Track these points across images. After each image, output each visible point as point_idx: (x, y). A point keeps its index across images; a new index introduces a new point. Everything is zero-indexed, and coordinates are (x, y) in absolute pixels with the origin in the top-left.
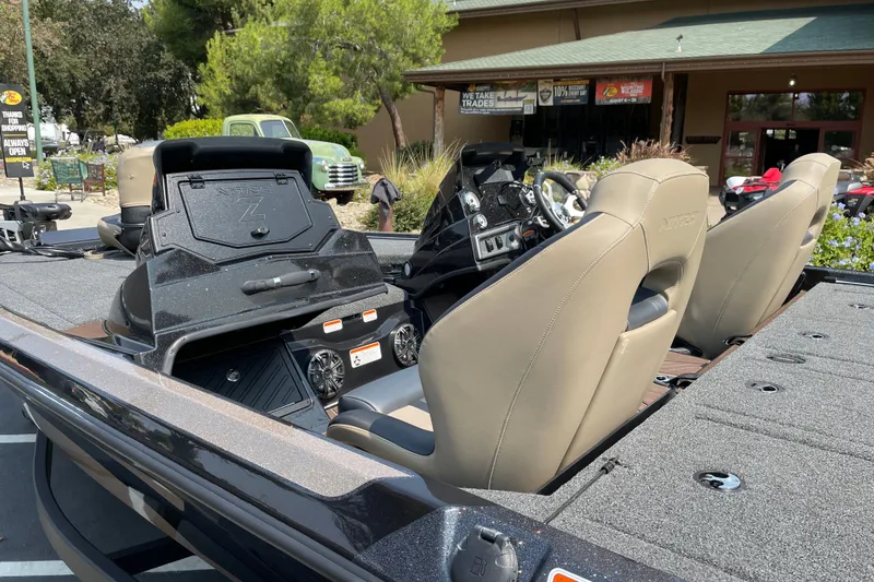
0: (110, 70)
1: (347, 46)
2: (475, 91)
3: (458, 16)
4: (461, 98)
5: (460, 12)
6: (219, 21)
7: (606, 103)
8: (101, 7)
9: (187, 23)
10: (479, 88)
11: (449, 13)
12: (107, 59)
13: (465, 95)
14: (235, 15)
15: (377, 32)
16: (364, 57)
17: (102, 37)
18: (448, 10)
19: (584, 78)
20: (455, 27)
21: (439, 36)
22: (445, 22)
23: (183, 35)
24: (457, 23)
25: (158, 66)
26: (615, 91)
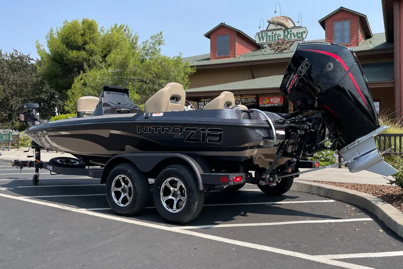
0: (15, 94)
1: (142, 81)
2: (204, 102)
3: (196, 68)
4: (198, 105)
5: (197, 66)
6: (76, 69)
7: (264, 106)
8: (14, 63)
9: (59, 71)
10: (206, 100)
11: (191, 67)
12: (14, 88)
13: (200, 103)
14: (85, 66)
15: (157, 75)
16: (151, 85)
17: (13, 77)
18: (191, 65)
19: (253, 95)
20: (195, 73)
21: (187, 76)
22: (190, 70)
23: (56, 76)
24: (196, 71)
25: (41, 92)
26: (268, 101)
